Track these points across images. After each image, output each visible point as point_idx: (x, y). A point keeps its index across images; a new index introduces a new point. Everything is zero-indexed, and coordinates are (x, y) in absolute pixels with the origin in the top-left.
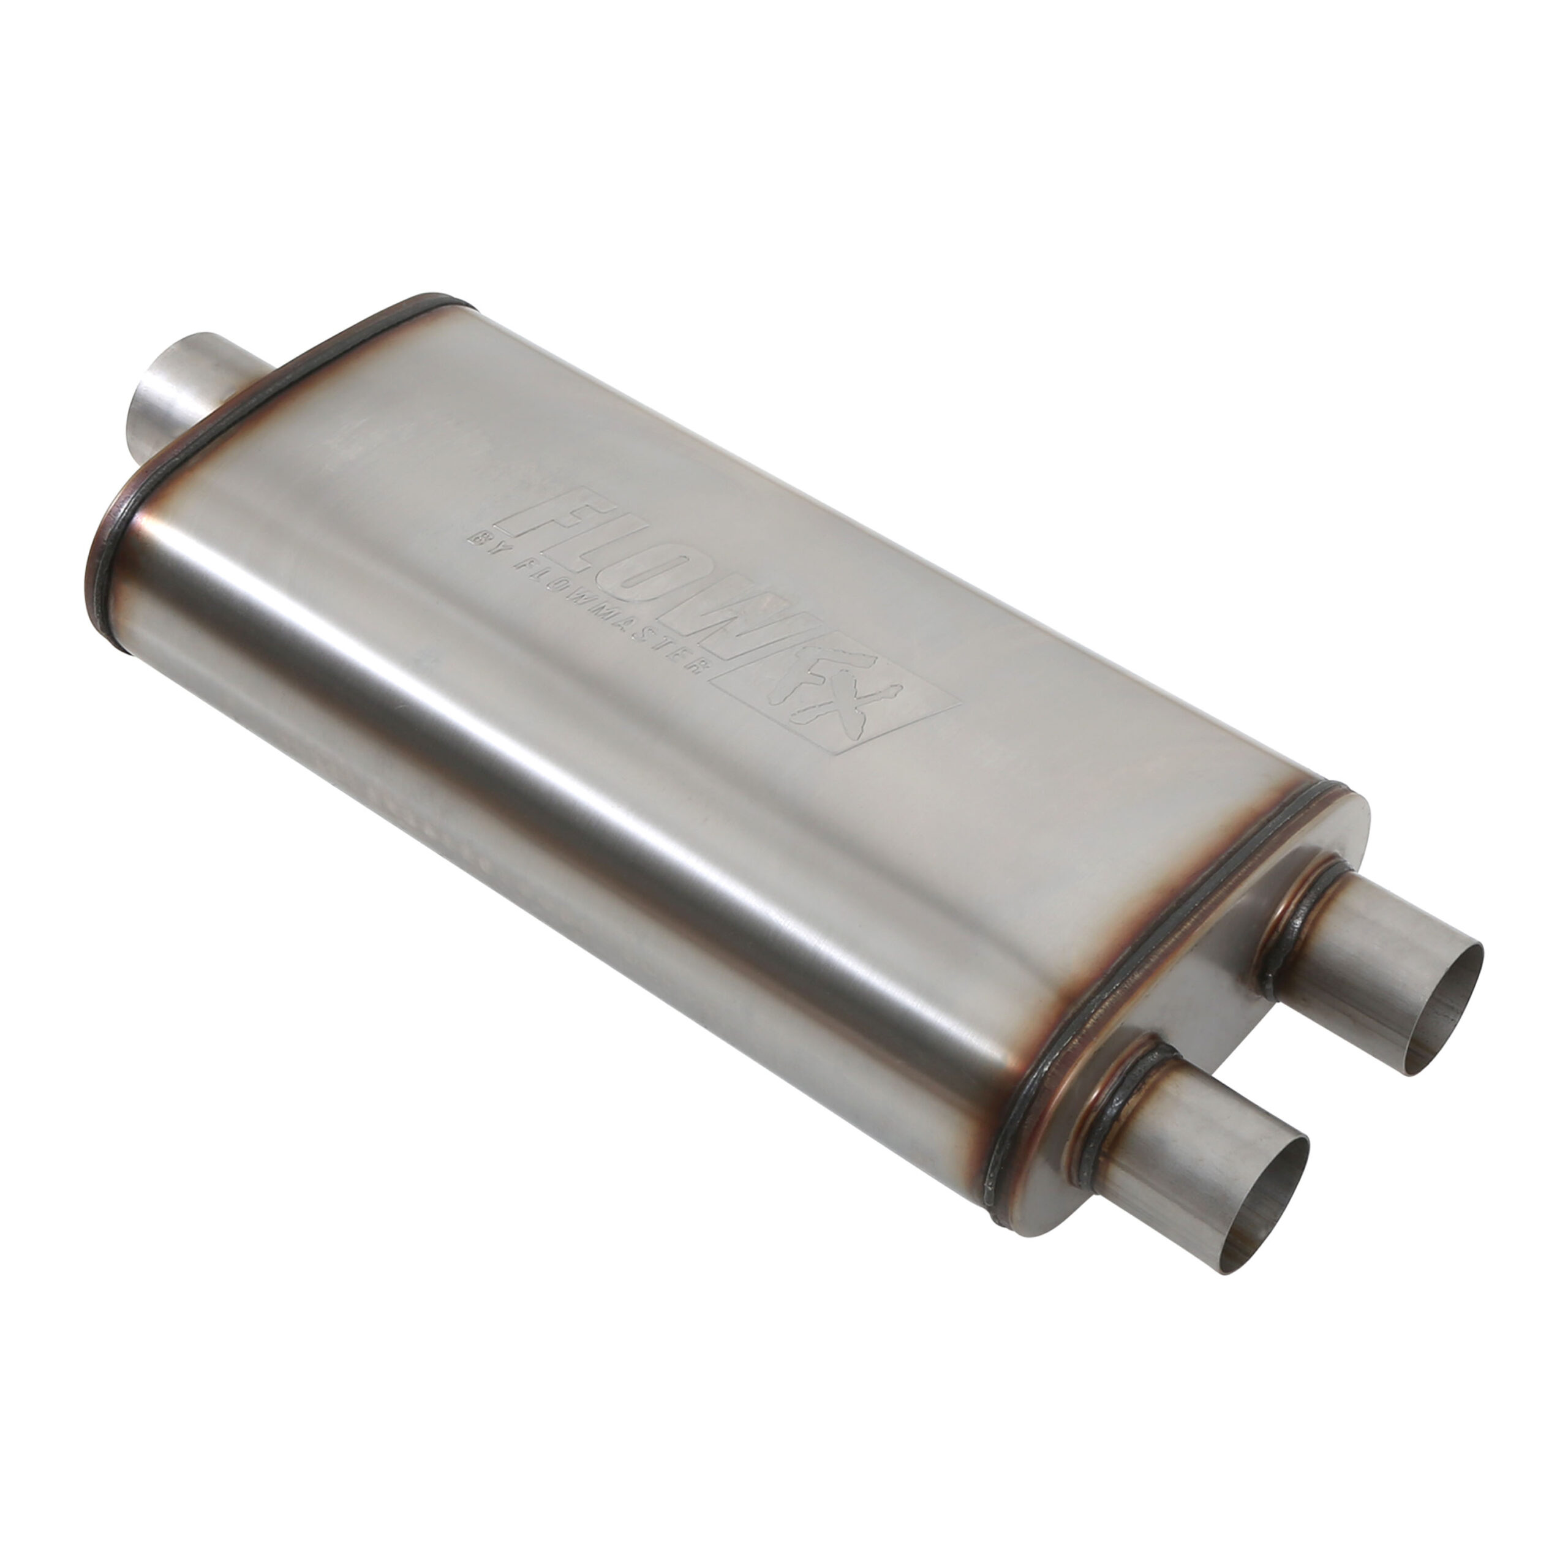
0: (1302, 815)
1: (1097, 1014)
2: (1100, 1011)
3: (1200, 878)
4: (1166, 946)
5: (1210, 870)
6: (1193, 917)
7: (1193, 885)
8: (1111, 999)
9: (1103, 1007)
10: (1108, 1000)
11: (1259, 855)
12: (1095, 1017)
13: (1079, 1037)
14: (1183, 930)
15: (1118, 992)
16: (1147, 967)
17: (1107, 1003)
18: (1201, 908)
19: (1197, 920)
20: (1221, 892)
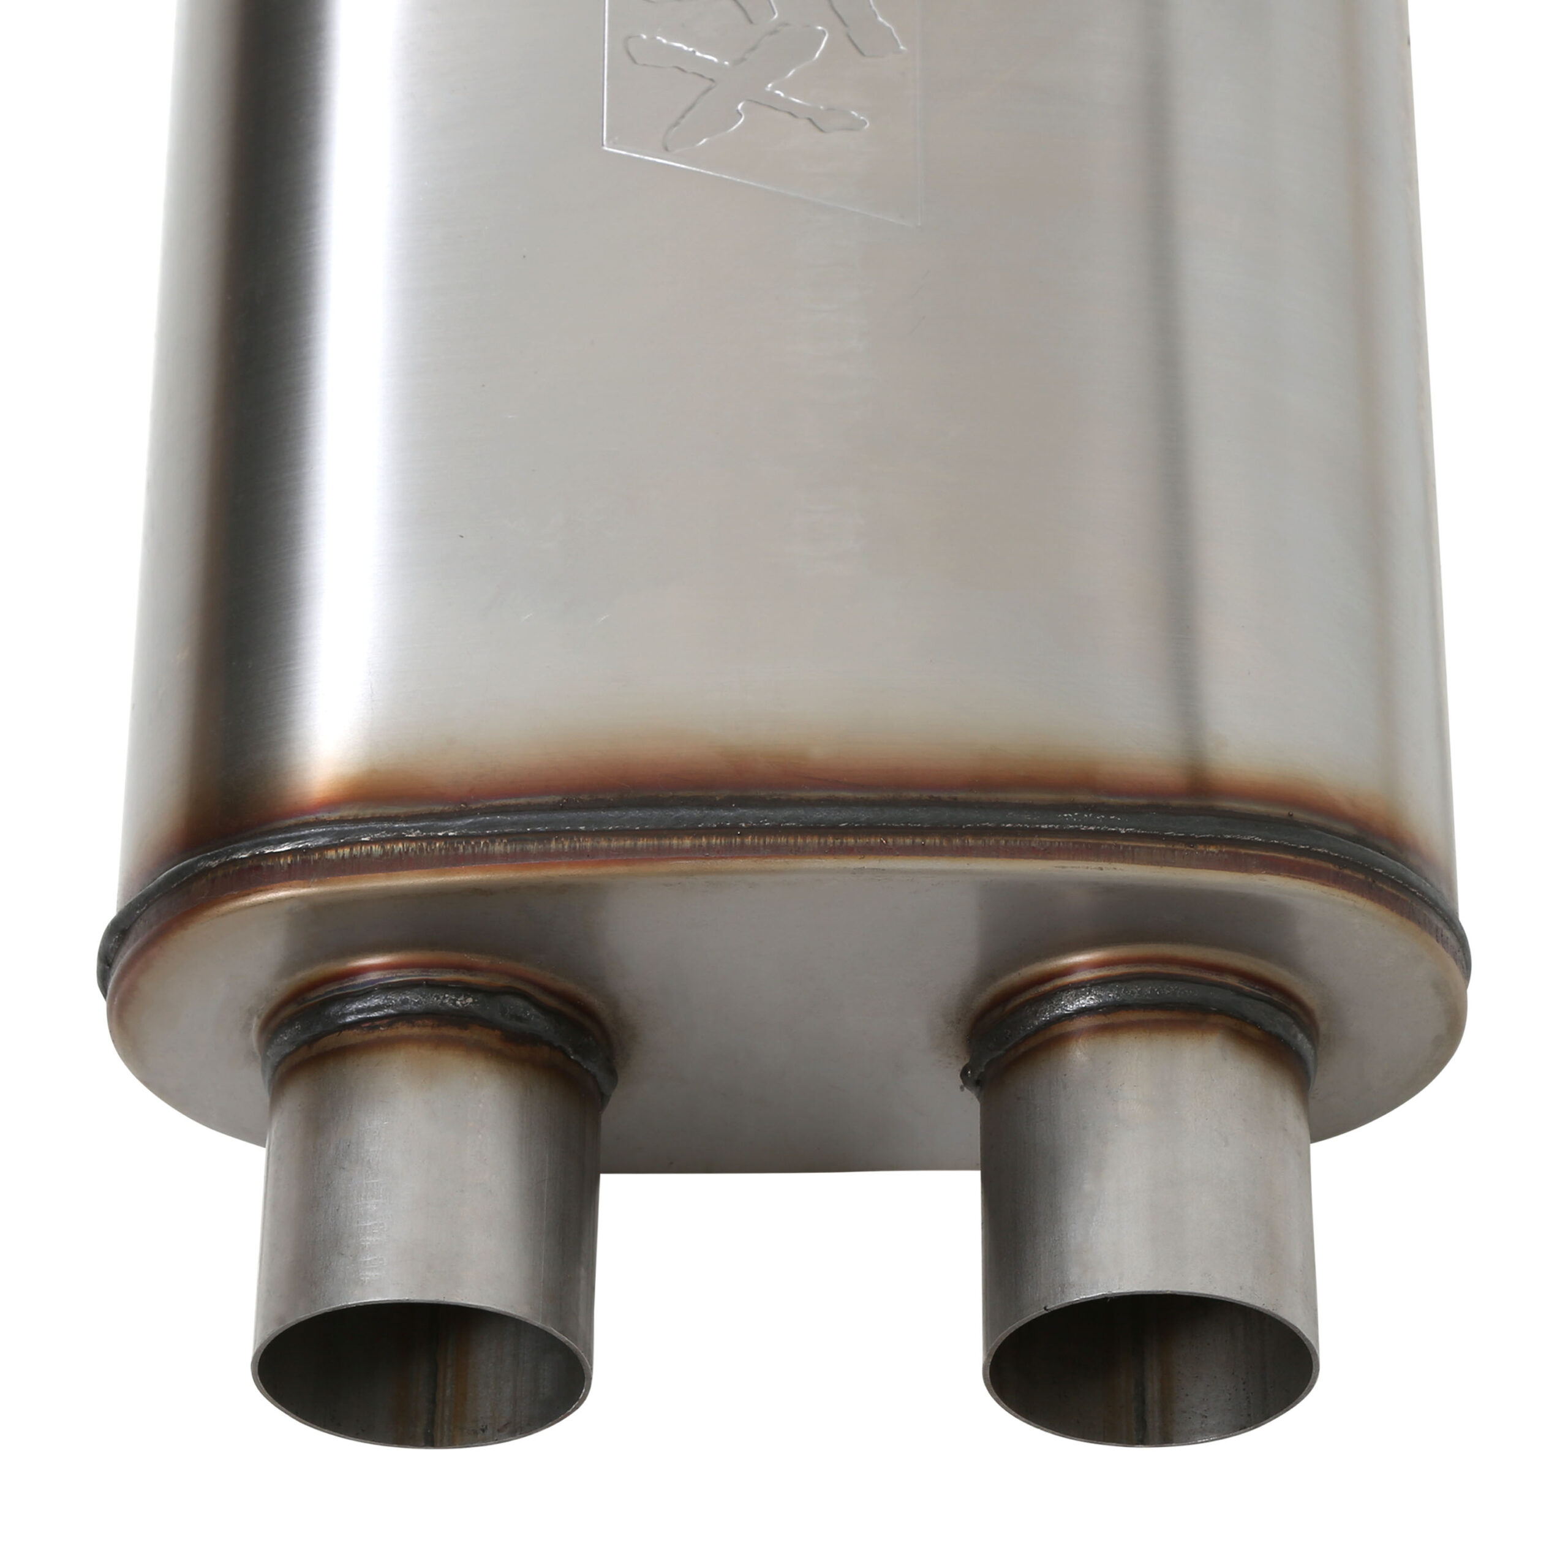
11: (971, 841)
12: (356, 850)
19: (709, 848)
20: (813, 841)
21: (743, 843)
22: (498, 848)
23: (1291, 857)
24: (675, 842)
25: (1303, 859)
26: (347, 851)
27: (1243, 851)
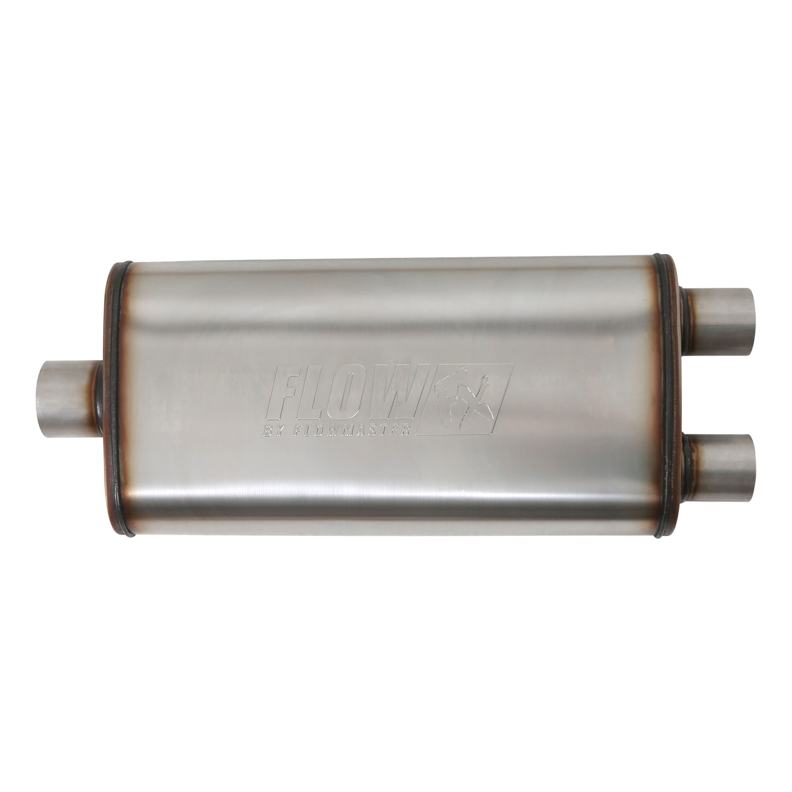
0: (672, 313)
1: (672, 480)
2: (672, 478)
3: (662, 384)
4: (675, 430)
5: (662, 376)
6: (674, 408)
7: (662, 389)
8: (672, 470)
9: (672, 475)
10: (672, 471)
11: (674, 353)
12: (672, 482)
13: (672, 494)
14: (675, 417)
15: (673, 465)
16: (675, 445)
17: (672, 473)
18: (674, 401)
19: (676, 408)
20: (675, 386)
21: (676, 401)
22: (674, 452)
23: (671, 287)
24: (675, 415)
25: (671, 284)
26: (672, 484)
27: (671, 296)
